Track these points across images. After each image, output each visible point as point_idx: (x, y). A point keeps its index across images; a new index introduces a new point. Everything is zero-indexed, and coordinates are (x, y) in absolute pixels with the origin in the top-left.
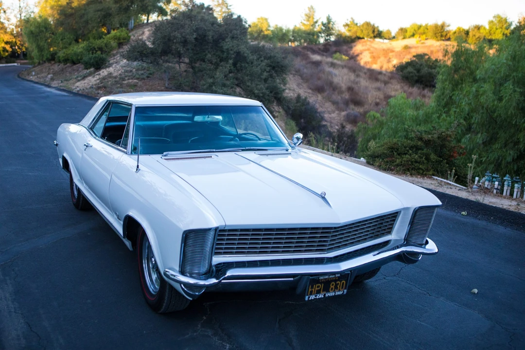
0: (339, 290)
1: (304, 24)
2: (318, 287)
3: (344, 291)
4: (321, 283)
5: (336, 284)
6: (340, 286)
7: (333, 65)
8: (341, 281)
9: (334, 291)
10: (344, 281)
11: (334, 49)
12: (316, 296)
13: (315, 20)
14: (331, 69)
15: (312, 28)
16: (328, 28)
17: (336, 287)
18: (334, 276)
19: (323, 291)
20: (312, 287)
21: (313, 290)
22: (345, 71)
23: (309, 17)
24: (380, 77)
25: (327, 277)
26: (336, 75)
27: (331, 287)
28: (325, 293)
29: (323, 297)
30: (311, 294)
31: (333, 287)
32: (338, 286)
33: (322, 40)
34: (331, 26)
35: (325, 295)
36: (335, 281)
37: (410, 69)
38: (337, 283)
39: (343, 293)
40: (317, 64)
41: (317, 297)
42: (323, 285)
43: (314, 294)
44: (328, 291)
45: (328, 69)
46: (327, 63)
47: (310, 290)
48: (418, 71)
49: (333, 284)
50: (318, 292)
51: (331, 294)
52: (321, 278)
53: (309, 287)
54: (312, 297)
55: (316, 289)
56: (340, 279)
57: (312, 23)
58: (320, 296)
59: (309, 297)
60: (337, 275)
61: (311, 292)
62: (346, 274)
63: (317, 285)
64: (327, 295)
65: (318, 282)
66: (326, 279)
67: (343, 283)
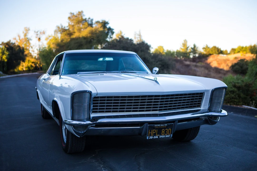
0: (168, 135)
1: (182, 49)
2: (154, 131)
3: (170, 135)
4: (156, 129)
6: (168, 132)
7: (196, 66)
8: (168, 129)
9: (165, 134)
10: (170, 129)
11: (198, 60)
12: (153, 137)
13: (188, 47)
14: (195, 68)
15: (186, 50)
16: (194, 50)
18: (163, 125)
19: (158, 134)
20: (151, 131)
21: (152, 133)
22: (203, 69)
23: (184, 45)
24: (221, 71)
25: (159, 125)
26: (198, 71)
27: (163, 132)
28: (159, 135)
29: (157, 138)
30: (150, 135)
31: (164, 132)
32: (167, 132)
33: (191, 56)
34: (196, 49)
35: (159, 137)
36: (165, 128)
37: (237, 67)
38: (166, 130)
39: (170, 136)
40: (188, 66)
41: (154, 138)
42: (157, 130)
43: (152, 136)
44: (161, 135)
45: (193, 68)
46: (193, 65)
47: (149, 133)
48: (242, 67)
49: (163, 131)
50: (155, 135)
51: (163, 136)
52: (156, 126)
53: (149, 131)
55: (153, 132)
56: (167, 127)
57: (186, 48)
58: (156, 137)
59: (149, 137)
60: (165, 125)
61: (150, 134)
62: (171, 124)
63: (153, 130)
64: (160, 137)
65: (154, 128)
66: (158, 126)
67: (170, 130)
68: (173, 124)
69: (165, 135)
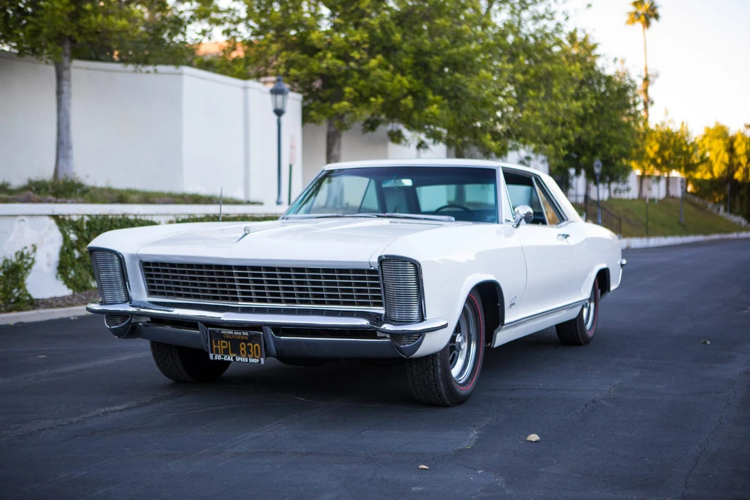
0: (254, 357)
2: (224, 344)
3: (260, 360)
4: (227, 340)
5: (246, 345)
6: (253, 350)
8: (253, 344)
10: (257, 345)
12: (223, 357)
17: (249, 352)
18: (240, 333)
19: (233, 352)
20: (216, 344)
21: (219, 347)
25: (230, 333)
27: (242, 349)
28: (235, 355)
29: (232, 360)
30: (217, 353)
31: (244, 349)
32: (251, 350)
35: (234, 358)
36: (245, 341)
38: (249, 344)
39: (260, 362)
41: (225, 359)
42: (229, 343)
43: (220, 354)
44: (239, 355)
47: (214, 347)
49: (243, 346)
50: (226, 352)
52: (224, 332)
53: (212, 342)
54: (218, 357)
55: (222, 347)
56: (250, 339)
58: (229, 359)
59: (214, 356)
60: (244, 333)
61: (217, 349)
62: (256, 334)
63: (222, 342)
64: (238, 359)
65: (222, 337)
66: (231, 335)
67: (257, 347)
68: (260, 335)
69: (247, 356)
